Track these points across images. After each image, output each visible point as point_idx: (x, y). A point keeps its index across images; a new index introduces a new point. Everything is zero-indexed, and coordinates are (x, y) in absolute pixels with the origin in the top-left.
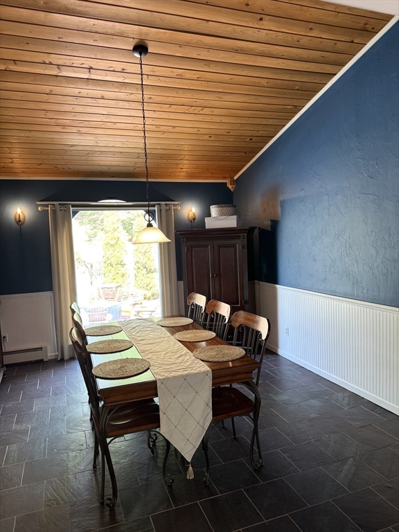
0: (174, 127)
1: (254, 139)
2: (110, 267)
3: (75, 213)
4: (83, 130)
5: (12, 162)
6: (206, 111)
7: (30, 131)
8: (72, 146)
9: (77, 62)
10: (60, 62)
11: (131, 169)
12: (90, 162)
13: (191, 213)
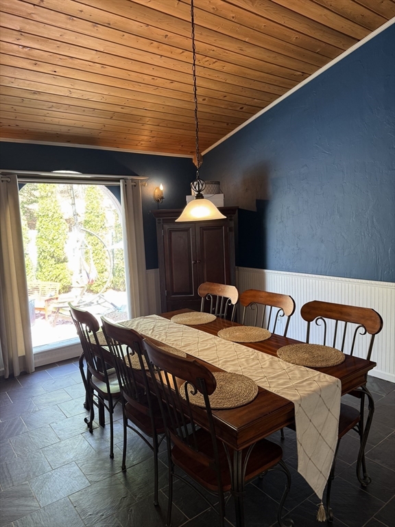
0: (172, 81)
1: (245, 107)
3: (21, 185)
6: (218, 66)
8: (35, 93)
13: (156, 191)
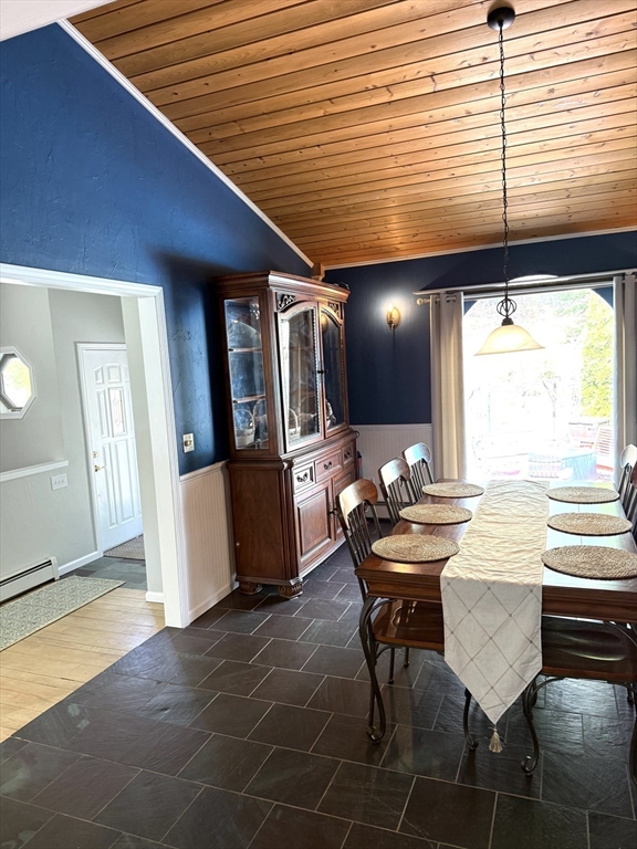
2: (592, 388)
3: (469, 304)
4: (458, 172)
5: (379, 239)
7: (385, 190)
8: (450, 199)
9: (410, 72)
10: (387, 82)
11: (564, 219)
12: (488, 220)
